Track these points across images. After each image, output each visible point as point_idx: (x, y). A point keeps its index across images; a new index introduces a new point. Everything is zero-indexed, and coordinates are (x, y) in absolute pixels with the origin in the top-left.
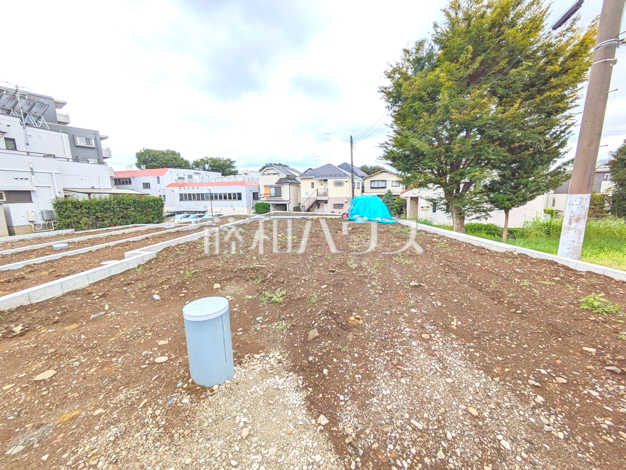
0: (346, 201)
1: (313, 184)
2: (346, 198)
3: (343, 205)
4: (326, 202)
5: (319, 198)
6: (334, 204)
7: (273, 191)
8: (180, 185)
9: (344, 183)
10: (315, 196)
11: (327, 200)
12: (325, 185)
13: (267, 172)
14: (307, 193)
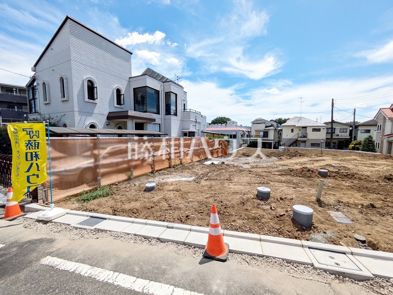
0: (323, 141)
1: (292, 130)
2: (322, 139)
3: (319, 144)
4: (305, 142)
5: (299, 139)
6: (312, 143)
7: (262, 134)
9: (321, 130)
10: (296, 137)
11: (306, 141)
12: (303, 131)
13: (256, 122)
14: (287, 135)
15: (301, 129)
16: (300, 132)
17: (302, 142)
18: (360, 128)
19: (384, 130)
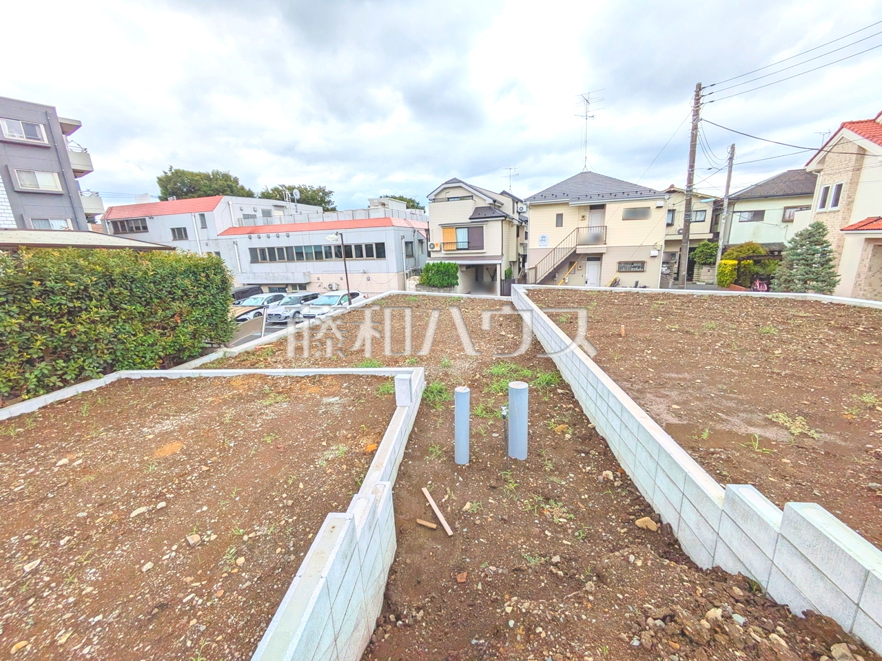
0: (655, 253)
1: (560, 216)
2: (654, 247)
3: (643, 263)
4: (597, 257)
5: (581, 250)
6: (620, 263)
7: (462, 236)
8: (249, 230)
9: (652, 212)
10: (570, 244)
11: (602, 254)
12: (593, 219)
13: (443, 196)
14: (543, 238)
15: (587, 214)
16: (585, 223)
17: (589, 259)
18: (738, 207)
19: (850, 203)
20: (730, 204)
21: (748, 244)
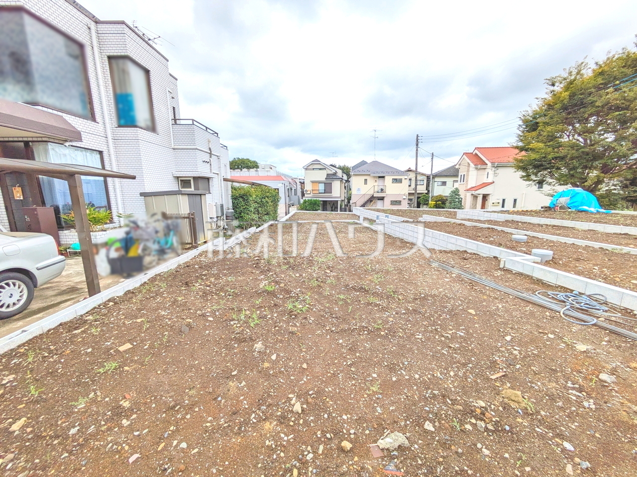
0: (405, 197)
1: (366, 180)
3: (400, 201)
4: (382, 199)
5: (376, 195)
6: (391, 201)
7: (321, 187)
9: (403, 180)
10: (371, 192)
11: (384, 197)
12: (380, 182)
13: (310, 167)
14: (359, 190)
15: (377, 180)
16: (376, 184)
17: (378, 199)
18: (436, 179)
19: (467, 181)
20: (433, 178)
21: (440, 195)
